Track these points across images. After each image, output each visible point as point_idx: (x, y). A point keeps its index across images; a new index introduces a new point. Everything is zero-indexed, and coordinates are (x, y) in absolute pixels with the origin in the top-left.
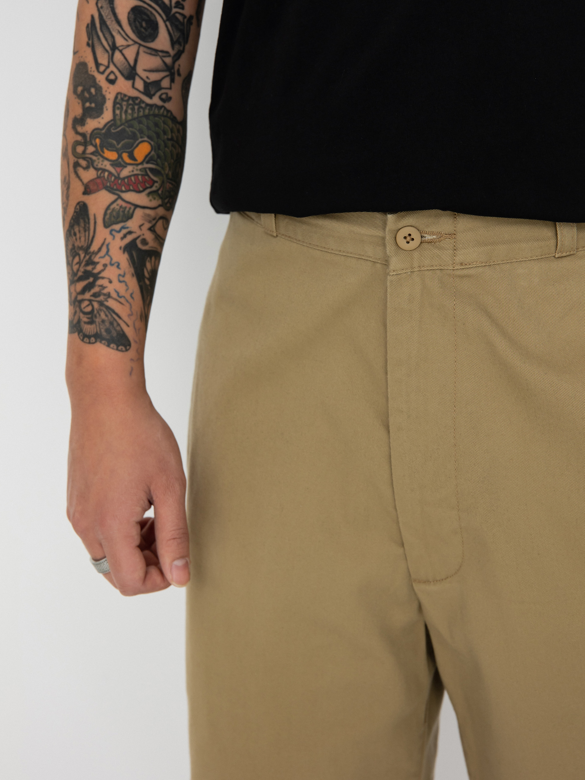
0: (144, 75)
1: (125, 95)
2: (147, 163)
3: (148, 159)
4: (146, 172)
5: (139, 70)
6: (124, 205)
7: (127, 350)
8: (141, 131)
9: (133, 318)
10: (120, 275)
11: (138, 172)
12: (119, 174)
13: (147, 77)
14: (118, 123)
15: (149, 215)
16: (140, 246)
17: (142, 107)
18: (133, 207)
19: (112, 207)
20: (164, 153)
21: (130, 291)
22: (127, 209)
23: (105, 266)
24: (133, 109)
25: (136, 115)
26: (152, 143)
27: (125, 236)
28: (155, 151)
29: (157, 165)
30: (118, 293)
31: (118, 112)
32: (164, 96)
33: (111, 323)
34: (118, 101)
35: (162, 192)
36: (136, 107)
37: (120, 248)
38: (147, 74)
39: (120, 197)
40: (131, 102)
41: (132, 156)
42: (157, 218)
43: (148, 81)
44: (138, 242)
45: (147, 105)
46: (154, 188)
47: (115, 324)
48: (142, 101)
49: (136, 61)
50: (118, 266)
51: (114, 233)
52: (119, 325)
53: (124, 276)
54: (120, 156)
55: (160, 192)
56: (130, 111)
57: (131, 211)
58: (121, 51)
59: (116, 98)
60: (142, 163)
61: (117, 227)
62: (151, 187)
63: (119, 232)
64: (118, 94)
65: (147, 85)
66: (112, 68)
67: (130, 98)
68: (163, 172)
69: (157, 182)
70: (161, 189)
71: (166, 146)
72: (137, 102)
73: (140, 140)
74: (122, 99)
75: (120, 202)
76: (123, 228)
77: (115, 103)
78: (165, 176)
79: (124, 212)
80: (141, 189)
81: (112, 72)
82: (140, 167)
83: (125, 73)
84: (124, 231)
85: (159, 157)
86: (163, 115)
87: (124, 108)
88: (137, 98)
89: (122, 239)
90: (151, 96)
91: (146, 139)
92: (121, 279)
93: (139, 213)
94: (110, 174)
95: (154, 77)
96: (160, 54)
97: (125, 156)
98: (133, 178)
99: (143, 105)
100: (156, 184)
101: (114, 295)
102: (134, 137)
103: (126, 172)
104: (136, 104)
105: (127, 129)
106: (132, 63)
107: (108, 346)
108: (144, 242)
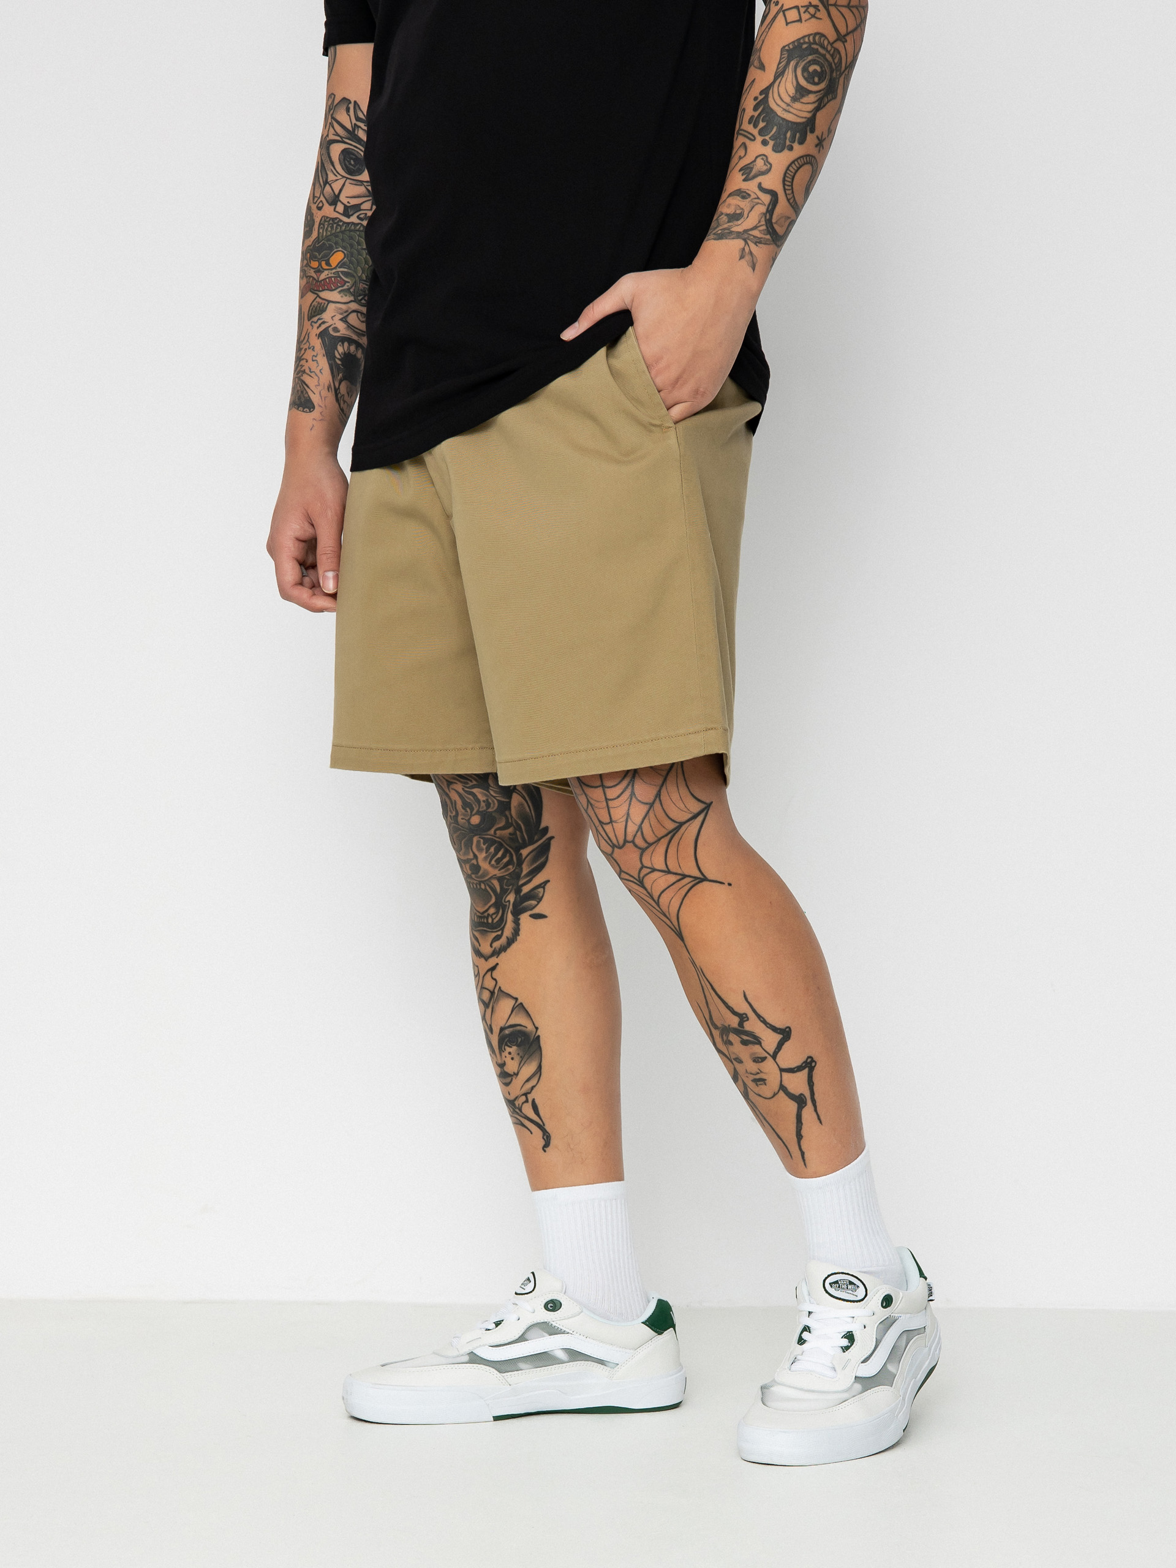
0: (345, 201)
1: (327, 217)
2: (339, 268)
3: (341, 264)
4: (339, 274)
5: (342, 198)
6: (320, 301)
7: (310, 412)
8: (336, 243)
9: (320, 388)
10: (313, 356)
11: (333, 275)
12: (318, 279)
13: (348, 202)
14: (321, 238)
15: (341, 309)
16: (332, 332)
17: (339, 225)
18: (326, 303)
19: (313, 305)
20: (357, 260)
21: (320, 368)
22: (323, 304)
23: (306, 349)
24: (332, 228)
25: (334, 231)
26: (345, 252)
27: (320, 325)
28: (347, 259)
29: (349, 268)
30: (310, 369)
31: (321, 231)
32: (362, 216)
33: (302, 392)
34: (322, 222)
35: (354, 290)
36: (335, 225)
37: (316, 335)
38: (349, 200)
39: (318, 296)
40: (331, 222)
41: (328, 264)
42: (350, 311)
43: (348, 205)
44: (330, 329)
45: (344, 223)
46: (345, 287)
47: (305, 391)
48: (341, 221)
49: (341, 191)
50: (313, 349)
51: (313, 324)
52: (307, 392)
53: (316, 357)
54: (320, 264)
55: (352, 290)
56: (329, 229)
57: (326, 305)
58: (330, 185)
59: (321, 219)
60: (335, 268)
61: (315, 319)
62: (342, 286)
63: (316, 323)
64: (322, 217)
65: (346, 208)
66: (322, 198)
67: (331, 218)
68: (355, 275)
69: (349, 282)
70: (353, 288)
71: (359, 254)
72: (336, 221)
73: (336, 250)
74: (325, 221)
75: (318, 299)
76: (319, 319)
77: (320, 224)
78: (357, 278)
79: (320, 307)
80: (334, 288)
81: (321, 201)
82: (334, 271)
83: (330, 201)
84: (320, 322)
85: (351, 262)
86: (358, 230)
87: (326, 226)
88: (336, 218)
89: (318, 328)
90: (349, 216)
91: (340, 249)
92: (314, 358)
93: (331, 306)
94: (314, 279)
95: (354, 202)
96: (365, 184)
97: (323, 264)
98: (327, 280)
99: (341, 224)
100: (347, 284)
101: (307, 371)
102: (331, 248)
103: (323, 276)
104: (335, 223)
105: (326, 242)
106: (337, 193)
107: (298, 409)
108: (336, 330)
